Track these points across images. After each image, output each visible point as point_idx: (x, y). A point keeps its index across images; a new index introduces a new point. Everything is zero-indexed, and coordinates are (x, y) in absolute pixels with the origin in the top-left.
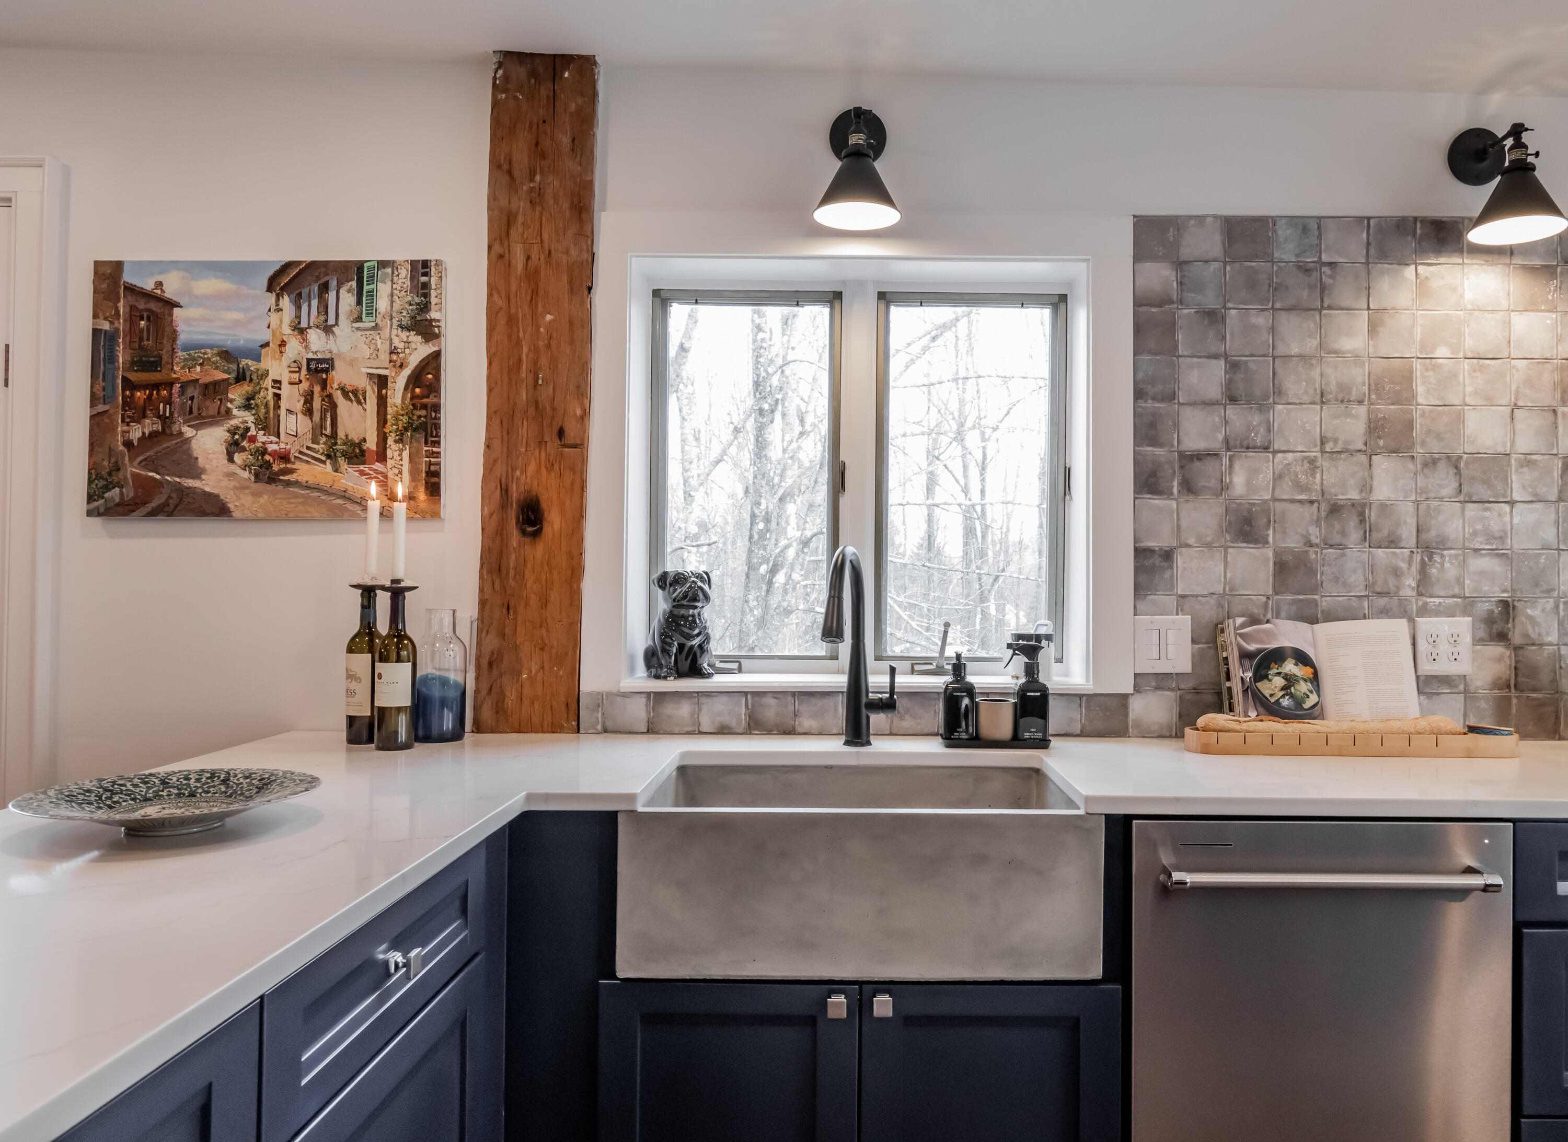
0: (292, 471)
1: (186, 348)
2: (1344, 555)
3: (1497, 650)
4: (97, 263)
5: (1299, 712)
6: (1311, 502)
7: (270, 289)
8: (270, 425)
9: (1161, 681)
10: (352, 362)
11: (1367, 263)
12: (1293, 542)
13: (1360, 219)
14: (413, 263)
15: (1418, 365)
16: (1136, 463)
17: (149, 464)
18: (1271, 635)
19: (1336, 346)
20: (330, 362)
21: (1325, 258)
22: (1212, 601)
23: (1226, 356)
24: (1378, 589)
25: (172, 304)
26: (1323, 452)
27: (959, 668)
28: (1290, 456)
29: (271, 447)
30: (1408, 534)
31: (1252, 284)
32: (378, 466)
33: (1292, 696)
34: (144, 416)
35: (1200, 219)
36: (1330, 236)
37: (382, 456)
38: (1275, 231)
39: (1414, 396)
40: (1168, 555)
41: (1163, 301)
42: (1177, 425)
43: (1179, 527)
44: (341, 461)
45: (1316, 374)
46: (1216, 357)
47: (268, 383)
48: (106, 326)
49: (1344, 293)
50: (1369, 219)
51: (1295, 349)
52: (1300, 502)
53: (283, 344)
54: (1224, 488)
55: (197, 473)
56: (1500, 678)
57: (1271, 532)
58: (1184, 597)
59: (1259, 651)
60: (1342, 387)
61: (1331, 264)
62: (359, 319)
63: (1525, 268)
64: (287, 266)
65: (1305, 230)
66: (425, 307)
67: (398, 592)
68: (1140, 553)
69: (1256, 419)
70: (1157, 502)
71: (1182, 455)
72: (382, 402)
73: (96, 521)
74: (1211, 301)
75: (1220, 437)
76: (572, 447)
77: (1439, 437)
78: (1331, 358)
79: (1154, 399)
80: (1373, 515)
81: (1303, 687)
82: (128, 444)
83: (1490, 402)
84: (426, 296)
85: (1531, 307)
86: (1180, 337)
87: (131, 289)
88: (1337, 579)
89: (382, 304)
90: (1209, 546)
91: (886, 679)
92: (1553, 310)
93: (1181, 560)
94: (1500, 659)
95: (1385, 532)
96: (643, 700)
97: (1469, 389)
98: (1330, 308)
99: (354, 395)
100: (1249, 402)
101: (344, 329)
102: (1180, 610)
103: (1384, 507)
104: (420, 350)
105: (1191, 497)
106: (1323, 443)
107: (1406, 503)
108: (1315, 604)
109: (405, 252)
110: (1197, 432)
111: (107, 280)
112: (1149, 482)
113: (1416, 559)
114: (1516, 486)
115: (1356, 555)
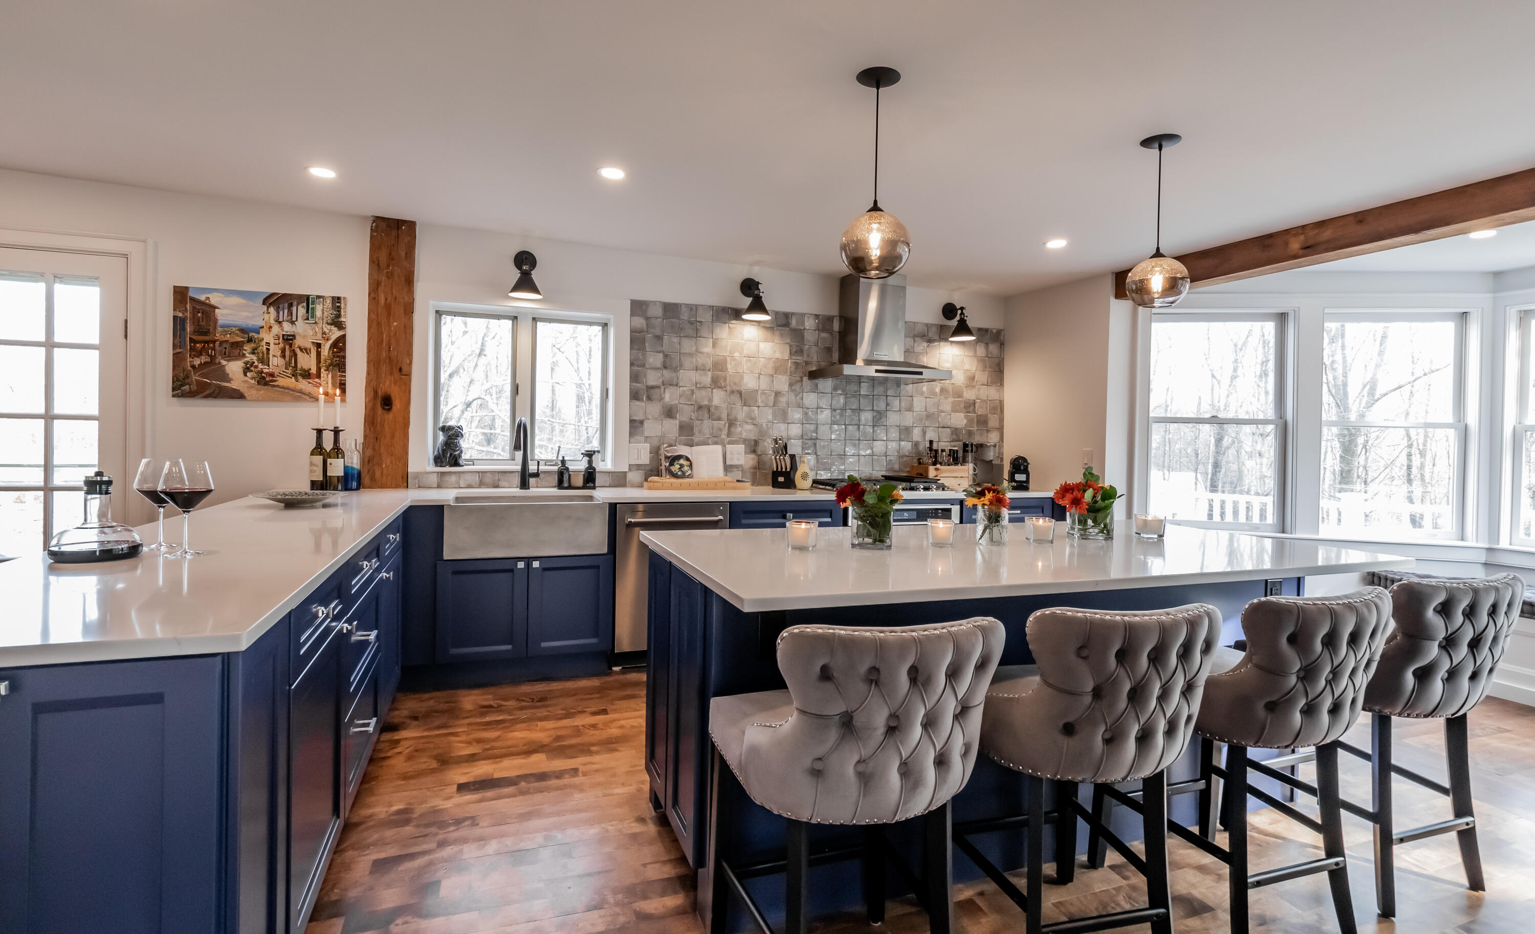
0: (275, 381)
1: (222, 326)
2: (703, 423)
3: (752, 456)
4: (174, 287)
5: (683, 476)
6: (692, 405)
7: (264, 303)
8: (265, 360)
9: (639, 467)
10: (305, 337)
11: (712, 322)
12: (685, 419)
13: (710, 306)
14: (333, 298)
15: (728, 359)
16: (631, 389)
17: (204, 375)
18: (676, 450)
19: (701, 351)
20: (294, 336)
21: (698, 319)
22: (657, 438)
23: (663, 352)
24: (713, 435)
25: (215, 307)
26: (696, 387)
27: (563, 462)
28: (685, 388)
29: (265, 371)
30: (724, 416)
31: (672, 327)
32: (317, 380)
33: (682, 471)
34: (201, 355)
35: (655, 302)
36: (700, 311)
37: (318, 376)
38: (681, 309)
39: (727, 369)
40: (642, 422)
41: (641, 331)
42: (645, 376)
43: (646, 413)
44: (299, 377)
45: (694, 360)
46: (659, 352)
47: (264, 343)
48: (180, 315)
49: (704, 332)
50: (713, 307)
51: (687, 351)
52: (688, 404)
53: (271, 327)
54: (661, 399)
55: (229, 380)
56: (750, 465)
57: (678, 415)
58: (647, 437)
59: (671, 456)
60: (703, 365)
61: (699, 322)
62: (308, 319)
63: (764, 327)
64: (272, 295)
65: (691, 309)
66: (339, 316)
67: (335, 432)
68: (632, 421)
69: (674, 375)
70: (638, 403)
71: (647, 387)
72: (319, 354)
73: (175, 399)
74: (658, 332)
75: (661, 381)
76: (406, 375)
77: (735, 384)
78: (700, 355)
79: (637, 366)
80: (712, 410)
81: (686, 468)
82: (193, 367)
83: (752, 372)
84: (339, 311)
85: (766, 340)
86: (647, 344)
87: (192, 299)
88: (700, 431)
89: (318, 313)
90: (656, 419)
91: (536, 467)
92: (773, 342)
93: (646, 424)
94: (753, 459)
95: (717, 416)
96: (436, 475)
97: (745, 368)
98: (699, 337)
99: (306, 351)
100: (671, 369)
101: (300, 323)
102: (646, 442)
103: (716, 407)
104: (336, 334)
105: (650, 402)
106: (696, 384)
107: (724, 406)
108: (693, 440)
109: (329, 292)
110: (652, 378)
111: (181, 294)
112: (635, 396)
113: (727, 425)
114: (760, 401)
115: (707, 423)
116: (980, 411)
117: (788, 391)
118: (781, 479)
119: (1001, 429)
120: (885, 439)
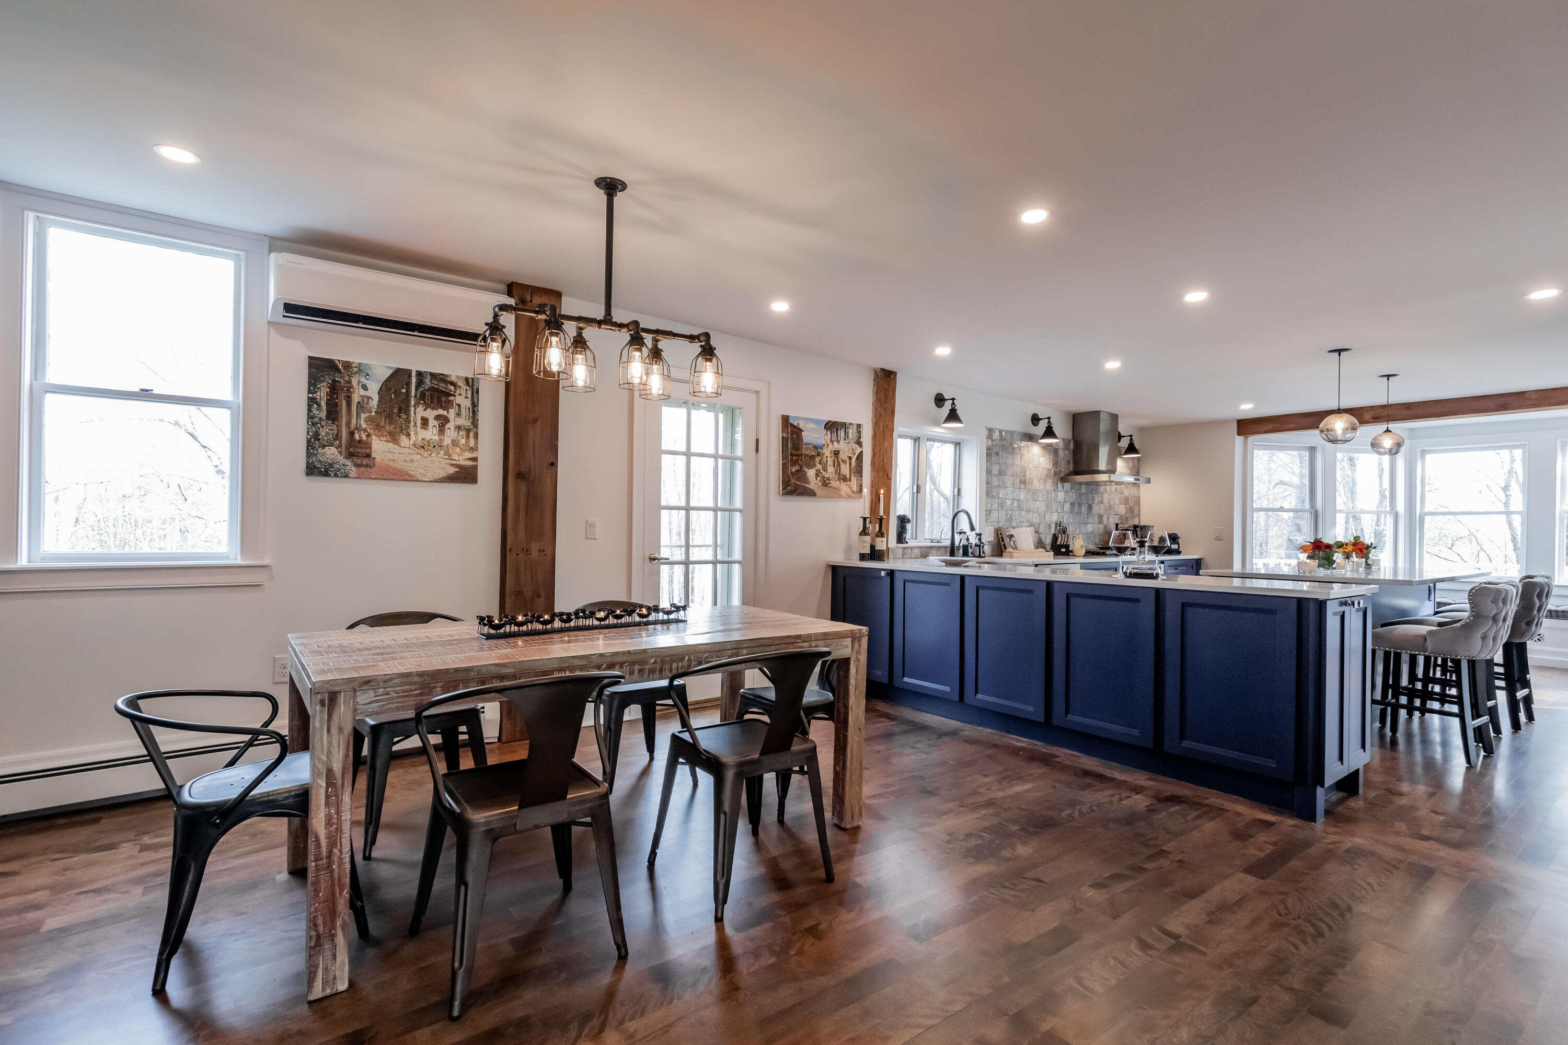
0: (830, 483)
1: (806, 444)
4: (782, 416)
7: (825, 428)
8: (825, 469)
9: (990, 543)
10: (844, 452)
12: (1008, 510)
14: (857, 425)
15: (1027, 469)
17: (798, 479)
18: (1009, 531)
19: (1015, 462)
20: (839, 451)
22: (996, 523)
24: (1021, 521)
25: (801, 431)
26: (1013, 488)
28: (1008, 489)
29: (826, 476)
30: (1025, 508)
32: (849, 483)
34: (796, 464)
36: (1014, 436)
37: (850, 480)
39: (1026, 475)
40: (991, 509)
41: (991, 449)
44: (841, 481)
45: (1012, 470)
47: (825, 457)
48: (785, 435)
49: (1016, 450)
50: (1020, 433)
51: (1009, 463)
53: (828, 445)
54: (999, 496)
55: (808, 483)
56: (1035, 542)
58: (992, 522)
59: (1009, 535)
60: (1016, 473)
62: (845, 440)
64: (829, 422)
65: (1011, 434)
66: (860, 437)
68: (986, 511)
70: (988, 499)
72: (850, 464)
73: (783, 497)
75: (998, 484)
76: (889, 480)
77: (1030, 485)
78: (1015, 465)
79: (989, 474)
80: (1020, 503)
82: (792, 473)
83: (1037, 478)
84: (860, 434)
85: (1043, 456)
86: (993, 459)
87: (792, 425)
88: (1015, 519)
89: (850, 436)
90: (996, 510)
93: (992, 513)
95: (1022, 508)
96: (901, 549)
97: (1034, 475)
98: (1014, 453)
99: (844, 462)
100: (1002, 476)
101: (842, 442)
102: (992, 525)
103: (1022, 501)
104: (858, 450)
105: (994, 498)
106: (1013, 485)
107: (1025, 500)
108: (1012, 524)
109: (855, 422)
110: (995, 482)
111: (785, 419)
112: (987, 494)
114: (1040, 497)
115: (1018, 513)
116: (1131, 504)
117: (1052, 491)
118: (1063, 550)
119: (1139, 515)
120: (1092, 522)
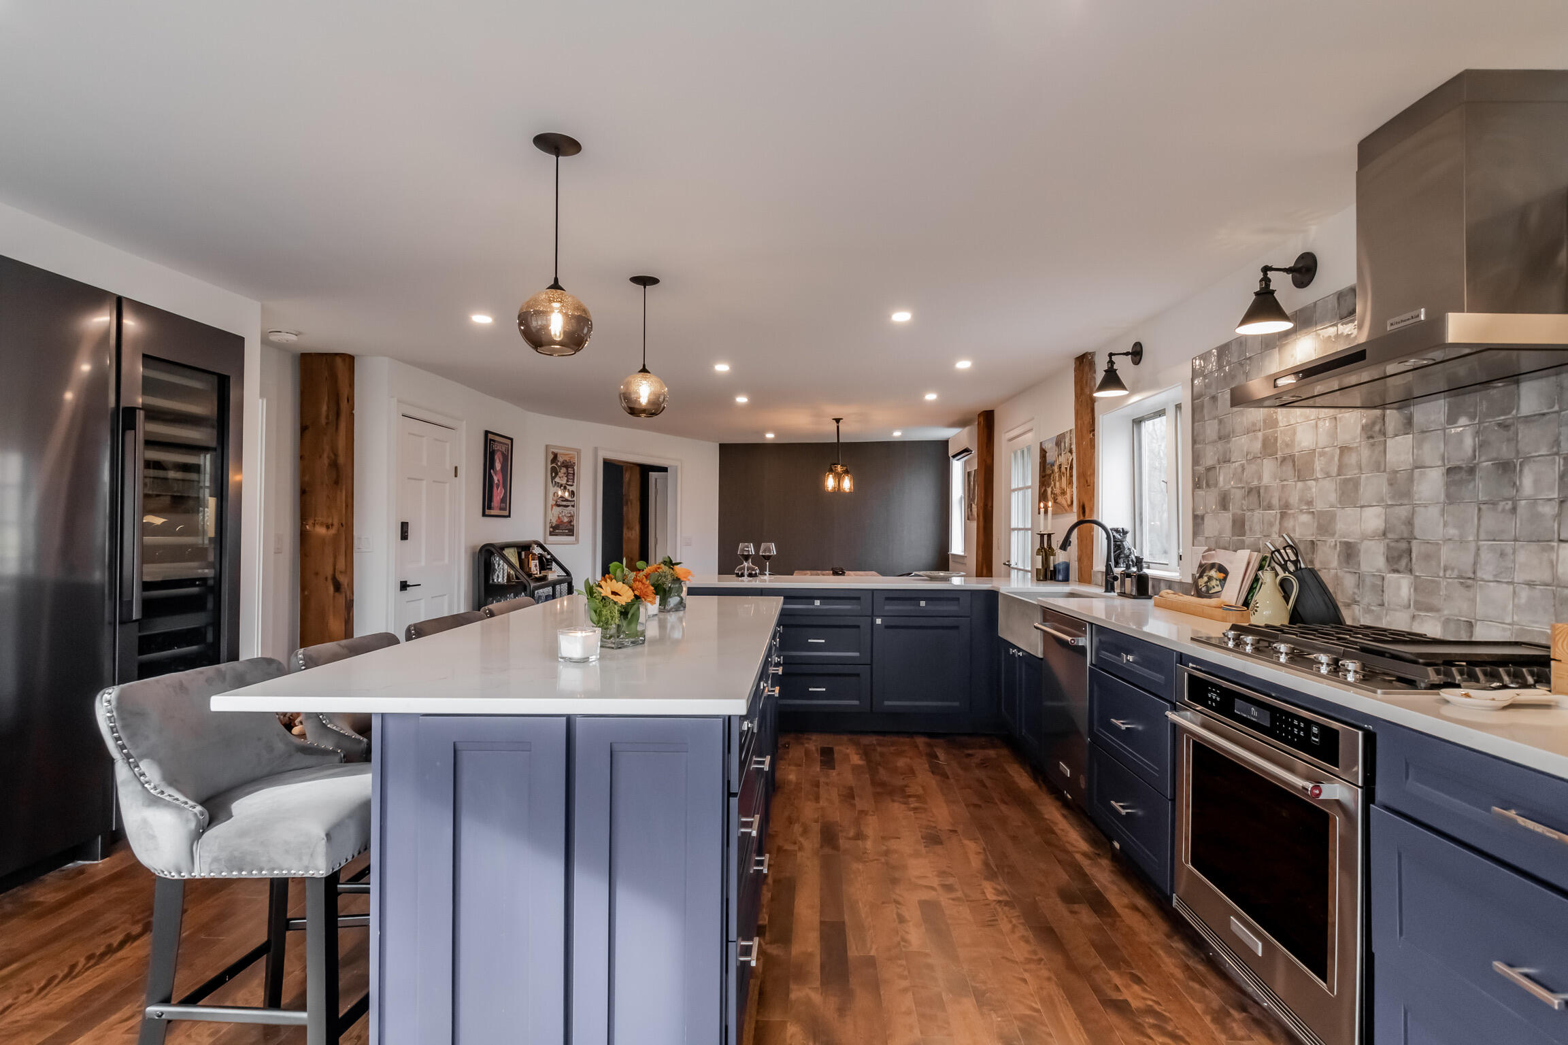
0: (1057, 499)
2: (1253, 515)
6: (1243, 488)
7: (1055, 444)
8: (1055, 486)
10: (1064, 464)
11: (1262, 352)
12: (1237, 510)
16: (1193, 475)
20: (1061, 465)
21: (1247, 356)
23: (1217, 417)
24: (1264, 534)
25: (1047, 452)
26: (1247, 460)
28: (1236, 464)
29: (1056, 492)
30: (1275, 501)
31: (1225, 378)
33: (1207, 586)
34: (1043, 485)
35: (1209, 352)
36: (1249, 343)
38: (1231, 349)
40: (1203, 518)
41: (1200, 396)
42: (1204, 455)
43: (1205, 504)
44: (1062, 495)
46: (1215, 418)
47: (1055, 473)
49: (1253, 372)
52: (1239, 488)
53: (1057, 460)
54: (1217, 483)
57: (1231, 505)
58: (1207, 538)
59: (1205, 564)
60: (1254, 424)
61: (1249, 358)
62: (1064, 450)
66: (1070, 445)
67: (1049, 536)
68: (1195, 517)
69: (1226, 447)
70: (1200, 492)
71: (1206, 469)
72: (1067, 476)
74: (1213, 391)
75: (1216, 458)
77: (1287, 445)
79: (1198, 443)
81: (1214, 583)
84: (1070, 442)
88: (1251, 530)
89: (1067, 445)
90: (1213, 512)
93: (1206, 520)
95: (1267, 501)
99: (1063, 474)
102: (1206, 544)
103: (1266, 487)
104: (1070, 459)
106: (1247, 455)
107: (1275, 484)
108: (1243, 542)
110: (1209, 459)
112: (1197, 485)
113: (1279, 516)
114: (1318, 468)
115: (1258, 514)
117: (1360, 442)
